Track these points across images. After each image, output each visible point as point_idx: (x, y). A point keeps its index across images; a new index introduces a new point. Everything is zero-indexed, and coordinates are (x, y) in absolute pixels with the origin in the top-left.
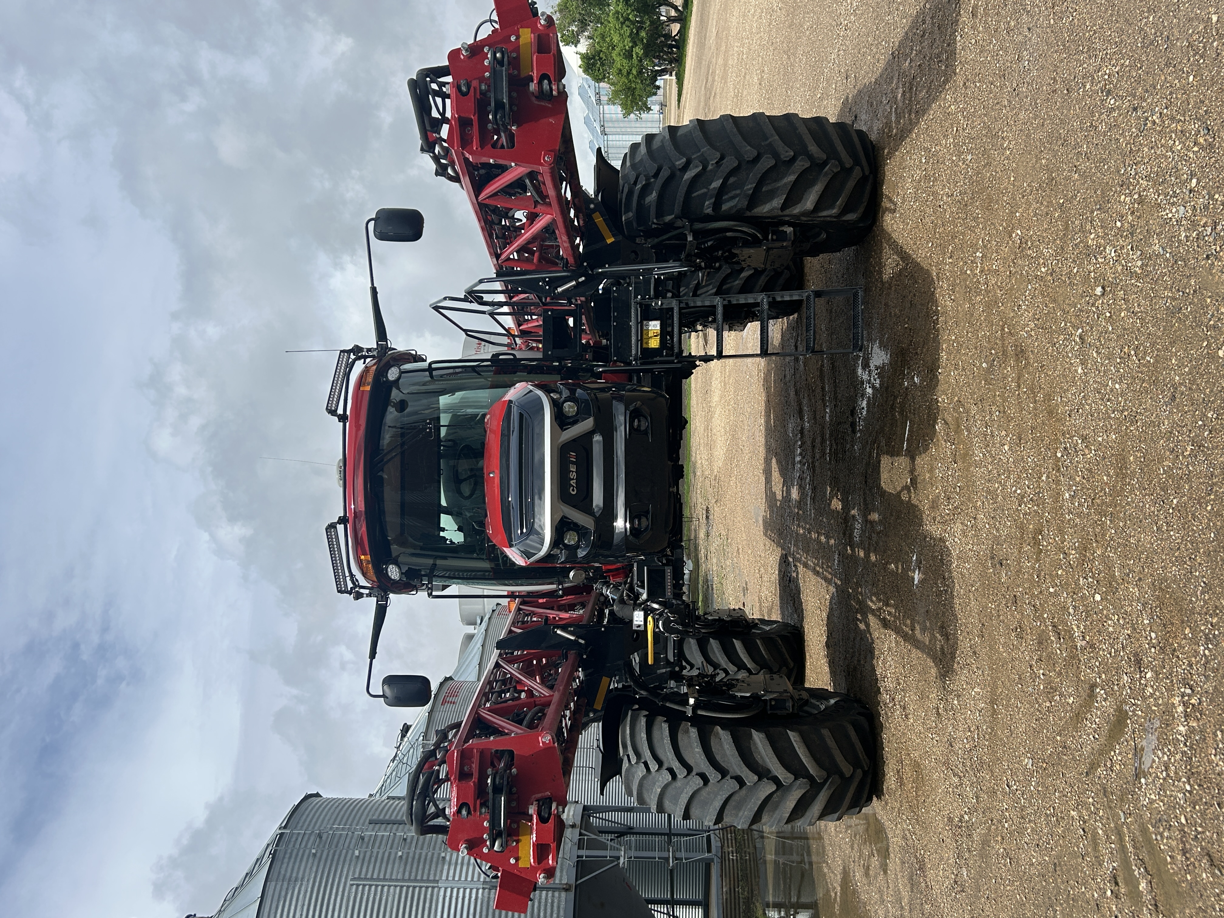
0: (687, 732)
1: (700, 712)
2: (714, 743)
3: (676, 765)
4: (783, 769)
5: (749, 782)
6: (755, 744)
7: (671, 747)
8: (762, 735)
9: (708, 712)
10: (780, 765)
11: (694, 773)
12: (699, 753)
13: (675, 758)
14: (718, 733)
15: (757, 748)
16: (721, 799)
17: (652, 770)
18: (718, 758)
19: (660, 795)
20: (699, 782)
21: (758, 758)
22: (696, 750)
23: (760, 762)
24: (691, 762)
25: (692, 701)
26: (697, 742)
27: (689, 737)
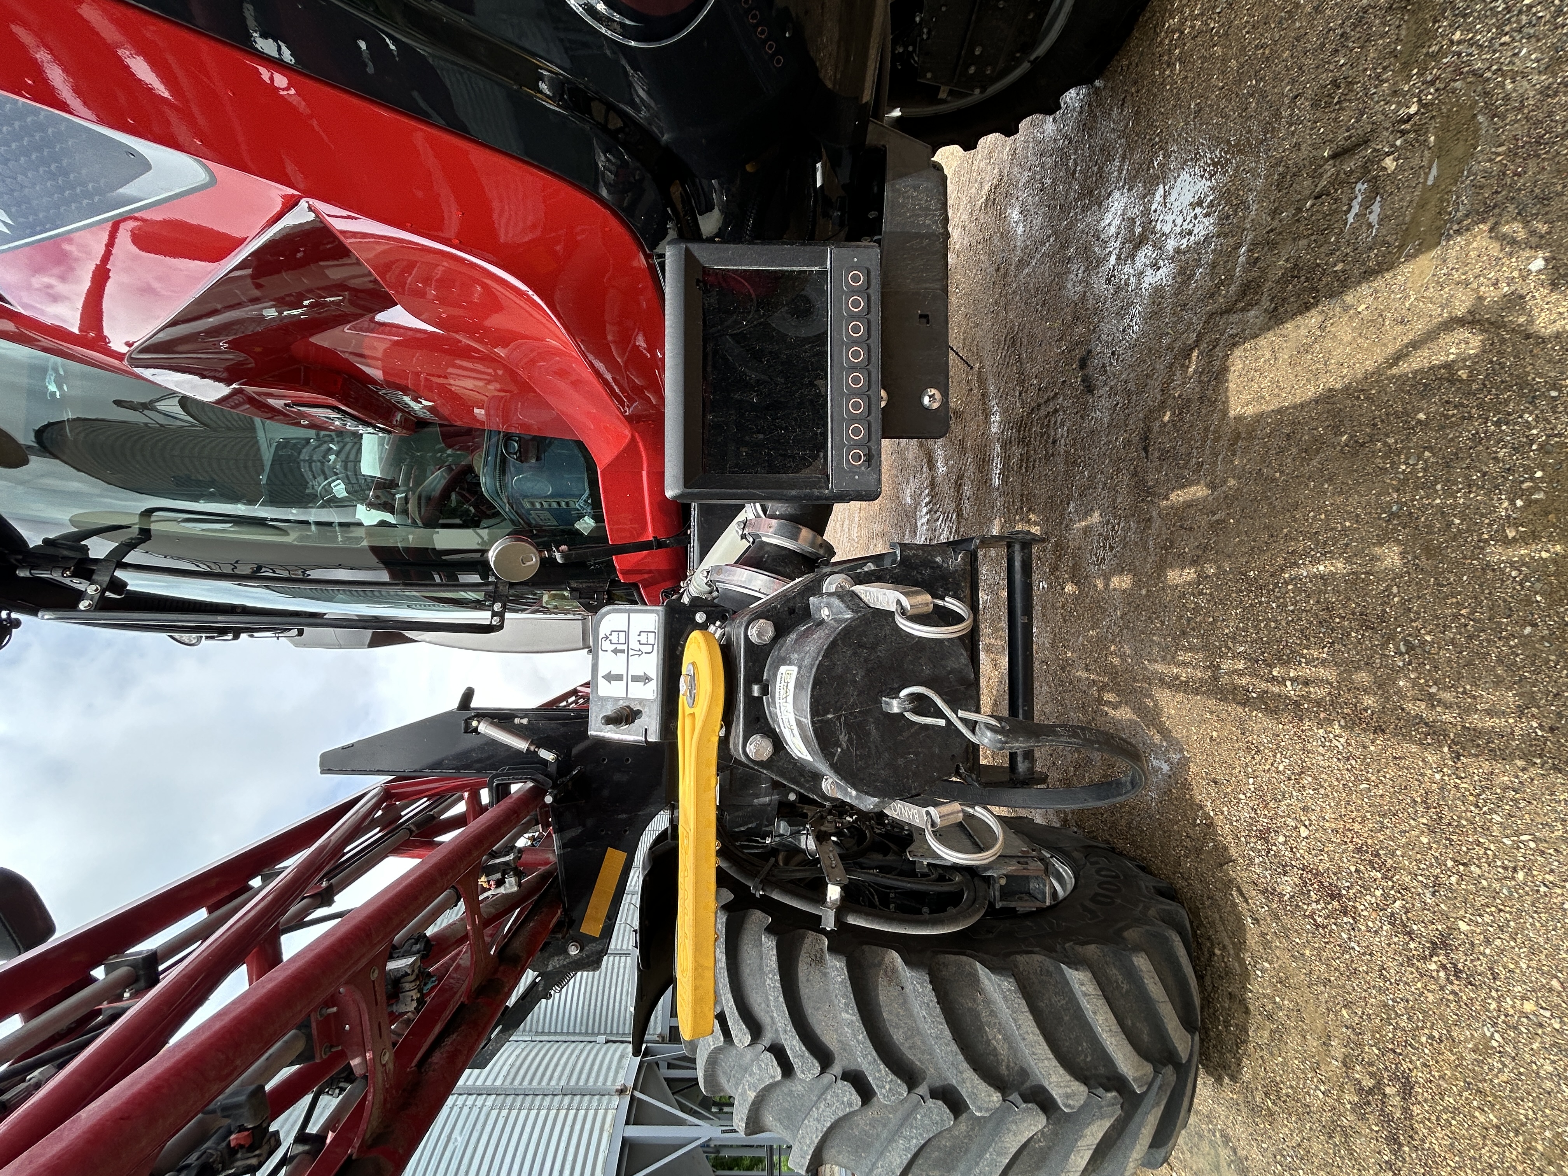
0: (819, 960)
1: (852, 920)
2: (885, 995)
3: (794, 1046)
4: (1061, 1071)
5: (980, 1109)
6: (988, 1002)
7: (781, 999)
8: (1008, 985)
9: (872, 922)
10: (1055, 1063)
11: (837, 1069)
12: (850, 1024)
13: (790, 1027)
14: (894, 971)
15: (993, 1014)
16: (907, 1150)
17: (736, 1041)
18: (898, 1036)
19: (753, 1103)
20: (849, 1095)
21: (997, 1041)
22: (844, 1015)
23: (1003, 1050)
24: (829, 1039)
25: (834, 892)
26: (845, 996)
27: (825, 975)
